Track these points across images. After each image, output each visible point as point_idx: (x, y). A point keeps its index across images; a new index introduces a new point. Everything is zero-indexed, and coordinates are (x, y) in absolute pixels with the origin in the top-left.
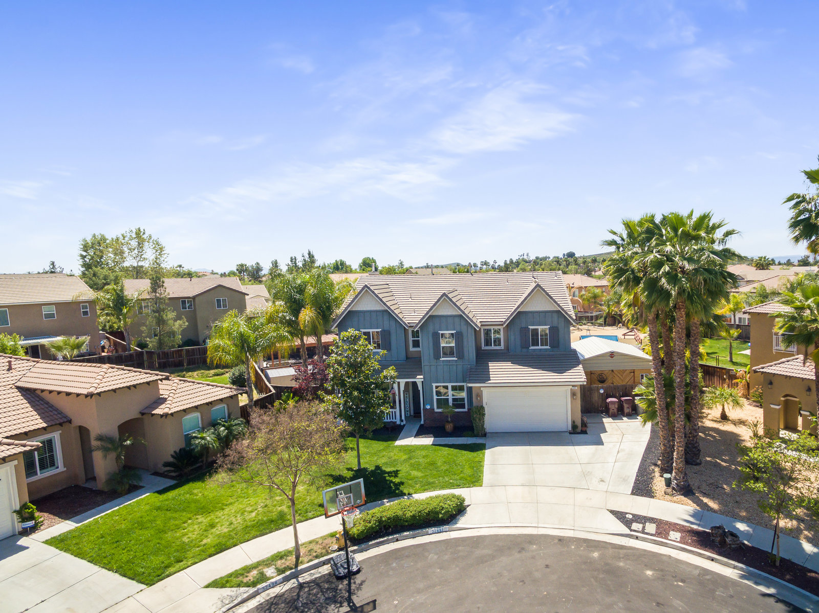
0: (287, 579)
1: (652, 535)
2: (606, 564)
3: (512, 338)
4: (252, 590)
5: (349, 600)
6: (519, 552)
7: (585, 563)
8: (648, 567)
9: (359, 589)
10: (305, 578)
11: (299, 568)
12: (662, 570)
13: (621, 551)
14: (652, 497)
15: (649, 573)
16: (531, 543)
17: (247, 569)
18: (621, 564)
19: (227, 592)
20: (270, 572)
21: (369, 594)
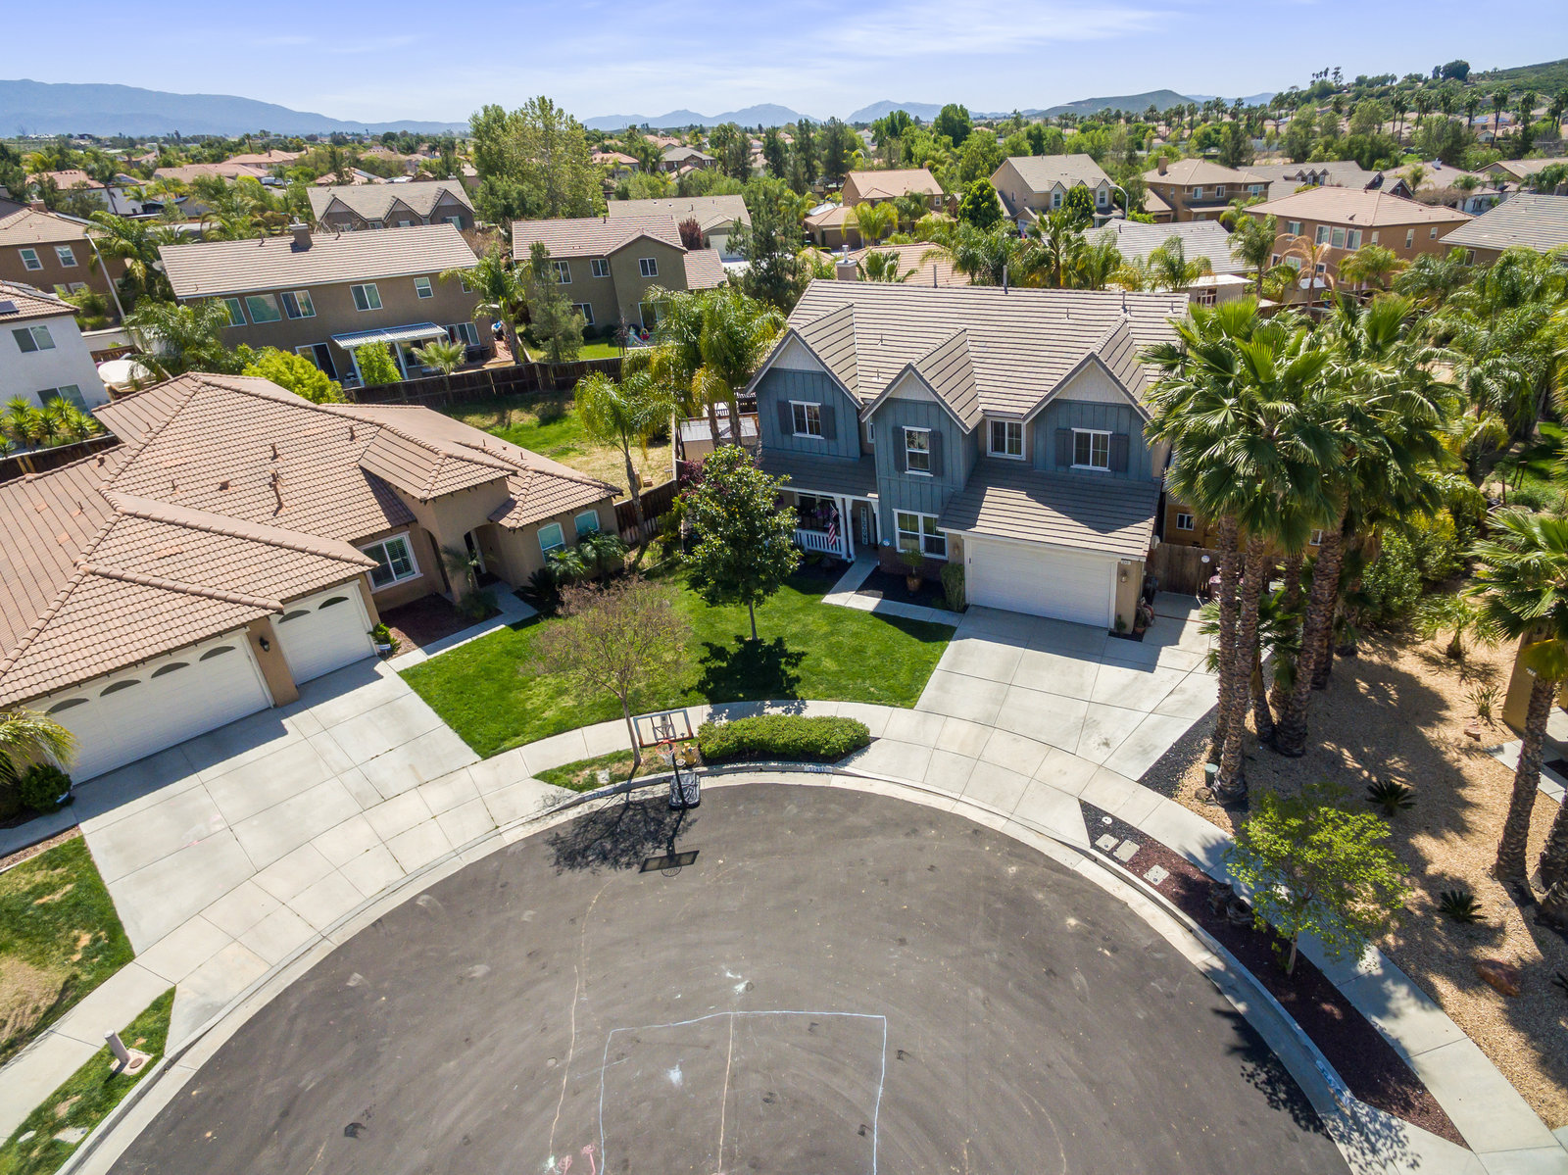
0: (617, 791)
1: (1120, 863)
2: (1018, 889)
3: (1041, 444)
4: (577, 796)
5: (671, 842)
6: (907, 835)
7: (988, 879)
8: (1077, 911)
9: (685, 830)
10: (636, 795)
11: (634, 780)
12: (1093, 924)
13: (1056, 876)
14: (1170, 796)
15: (1072, 921)
16: (931, 824)
17: (581, 766)
18: (1040, 896)
19: (552, 789)
20: (603, 776)
21: (696, 841)
